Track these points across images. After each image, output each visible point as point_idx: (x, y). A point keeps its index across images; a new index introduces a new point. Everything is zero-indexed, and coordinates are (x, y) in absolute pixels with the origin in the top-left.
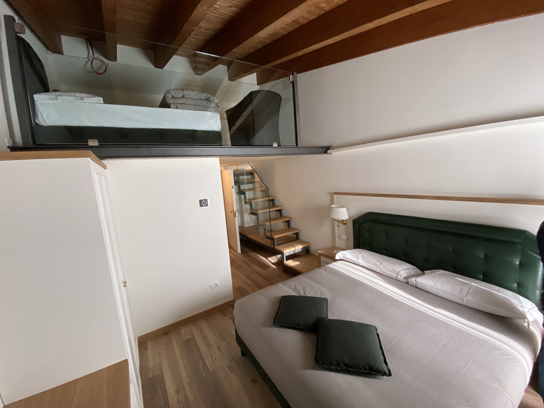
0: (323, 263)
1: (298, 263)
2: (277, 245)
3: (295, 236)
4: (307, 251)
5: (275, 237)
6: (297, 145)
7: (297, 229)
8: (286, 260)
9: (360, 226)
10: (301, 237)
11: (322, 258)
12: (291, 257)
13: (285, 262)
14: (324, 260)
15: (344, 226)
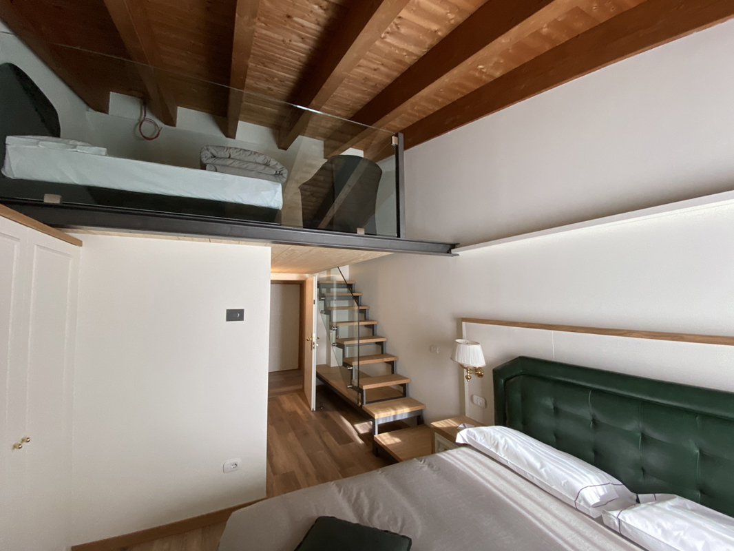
0: (439, 447)
1: (397, 440)
2: (367, 403)
3: (401, 389)
4: (418, 420)
5: (365, 387)
6: (399, 236)
7: (405, 378)
8: (379, 433)
9: (505, 382)
10: (411, 392)
11: (438, 437)
12: (387, 428)
13: (376, 436)
14: (440, 440)
15: (479, 379)
